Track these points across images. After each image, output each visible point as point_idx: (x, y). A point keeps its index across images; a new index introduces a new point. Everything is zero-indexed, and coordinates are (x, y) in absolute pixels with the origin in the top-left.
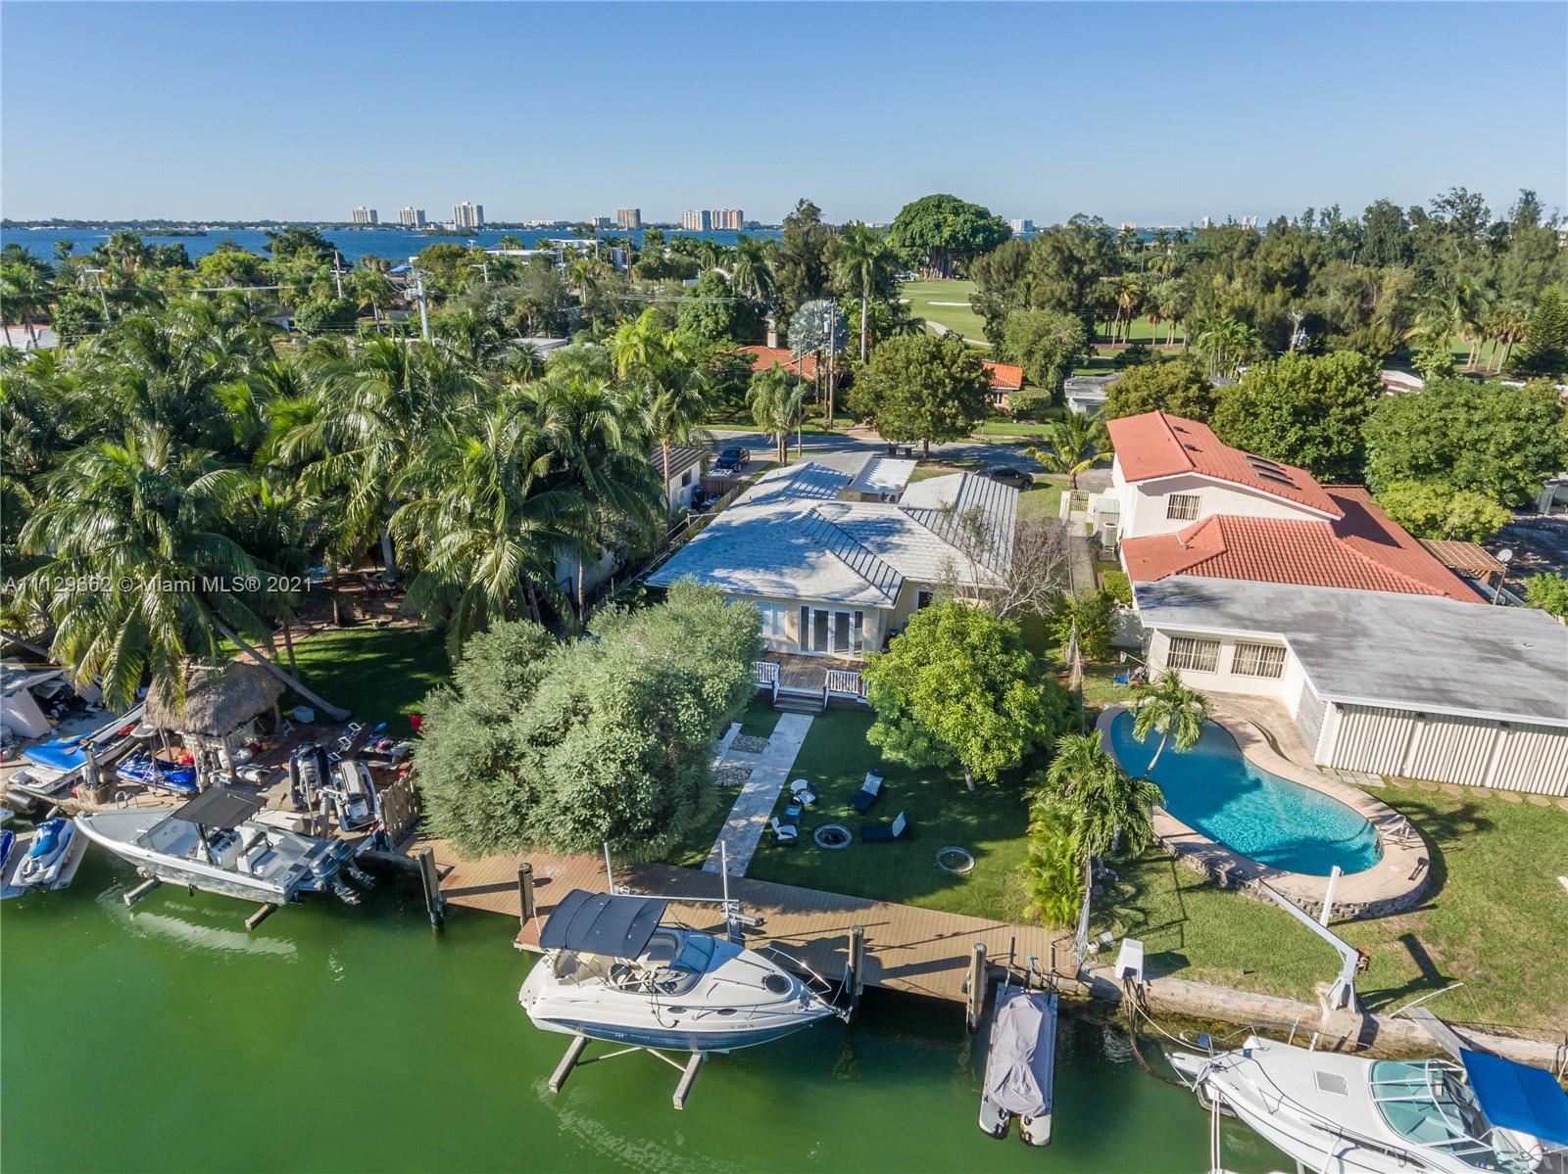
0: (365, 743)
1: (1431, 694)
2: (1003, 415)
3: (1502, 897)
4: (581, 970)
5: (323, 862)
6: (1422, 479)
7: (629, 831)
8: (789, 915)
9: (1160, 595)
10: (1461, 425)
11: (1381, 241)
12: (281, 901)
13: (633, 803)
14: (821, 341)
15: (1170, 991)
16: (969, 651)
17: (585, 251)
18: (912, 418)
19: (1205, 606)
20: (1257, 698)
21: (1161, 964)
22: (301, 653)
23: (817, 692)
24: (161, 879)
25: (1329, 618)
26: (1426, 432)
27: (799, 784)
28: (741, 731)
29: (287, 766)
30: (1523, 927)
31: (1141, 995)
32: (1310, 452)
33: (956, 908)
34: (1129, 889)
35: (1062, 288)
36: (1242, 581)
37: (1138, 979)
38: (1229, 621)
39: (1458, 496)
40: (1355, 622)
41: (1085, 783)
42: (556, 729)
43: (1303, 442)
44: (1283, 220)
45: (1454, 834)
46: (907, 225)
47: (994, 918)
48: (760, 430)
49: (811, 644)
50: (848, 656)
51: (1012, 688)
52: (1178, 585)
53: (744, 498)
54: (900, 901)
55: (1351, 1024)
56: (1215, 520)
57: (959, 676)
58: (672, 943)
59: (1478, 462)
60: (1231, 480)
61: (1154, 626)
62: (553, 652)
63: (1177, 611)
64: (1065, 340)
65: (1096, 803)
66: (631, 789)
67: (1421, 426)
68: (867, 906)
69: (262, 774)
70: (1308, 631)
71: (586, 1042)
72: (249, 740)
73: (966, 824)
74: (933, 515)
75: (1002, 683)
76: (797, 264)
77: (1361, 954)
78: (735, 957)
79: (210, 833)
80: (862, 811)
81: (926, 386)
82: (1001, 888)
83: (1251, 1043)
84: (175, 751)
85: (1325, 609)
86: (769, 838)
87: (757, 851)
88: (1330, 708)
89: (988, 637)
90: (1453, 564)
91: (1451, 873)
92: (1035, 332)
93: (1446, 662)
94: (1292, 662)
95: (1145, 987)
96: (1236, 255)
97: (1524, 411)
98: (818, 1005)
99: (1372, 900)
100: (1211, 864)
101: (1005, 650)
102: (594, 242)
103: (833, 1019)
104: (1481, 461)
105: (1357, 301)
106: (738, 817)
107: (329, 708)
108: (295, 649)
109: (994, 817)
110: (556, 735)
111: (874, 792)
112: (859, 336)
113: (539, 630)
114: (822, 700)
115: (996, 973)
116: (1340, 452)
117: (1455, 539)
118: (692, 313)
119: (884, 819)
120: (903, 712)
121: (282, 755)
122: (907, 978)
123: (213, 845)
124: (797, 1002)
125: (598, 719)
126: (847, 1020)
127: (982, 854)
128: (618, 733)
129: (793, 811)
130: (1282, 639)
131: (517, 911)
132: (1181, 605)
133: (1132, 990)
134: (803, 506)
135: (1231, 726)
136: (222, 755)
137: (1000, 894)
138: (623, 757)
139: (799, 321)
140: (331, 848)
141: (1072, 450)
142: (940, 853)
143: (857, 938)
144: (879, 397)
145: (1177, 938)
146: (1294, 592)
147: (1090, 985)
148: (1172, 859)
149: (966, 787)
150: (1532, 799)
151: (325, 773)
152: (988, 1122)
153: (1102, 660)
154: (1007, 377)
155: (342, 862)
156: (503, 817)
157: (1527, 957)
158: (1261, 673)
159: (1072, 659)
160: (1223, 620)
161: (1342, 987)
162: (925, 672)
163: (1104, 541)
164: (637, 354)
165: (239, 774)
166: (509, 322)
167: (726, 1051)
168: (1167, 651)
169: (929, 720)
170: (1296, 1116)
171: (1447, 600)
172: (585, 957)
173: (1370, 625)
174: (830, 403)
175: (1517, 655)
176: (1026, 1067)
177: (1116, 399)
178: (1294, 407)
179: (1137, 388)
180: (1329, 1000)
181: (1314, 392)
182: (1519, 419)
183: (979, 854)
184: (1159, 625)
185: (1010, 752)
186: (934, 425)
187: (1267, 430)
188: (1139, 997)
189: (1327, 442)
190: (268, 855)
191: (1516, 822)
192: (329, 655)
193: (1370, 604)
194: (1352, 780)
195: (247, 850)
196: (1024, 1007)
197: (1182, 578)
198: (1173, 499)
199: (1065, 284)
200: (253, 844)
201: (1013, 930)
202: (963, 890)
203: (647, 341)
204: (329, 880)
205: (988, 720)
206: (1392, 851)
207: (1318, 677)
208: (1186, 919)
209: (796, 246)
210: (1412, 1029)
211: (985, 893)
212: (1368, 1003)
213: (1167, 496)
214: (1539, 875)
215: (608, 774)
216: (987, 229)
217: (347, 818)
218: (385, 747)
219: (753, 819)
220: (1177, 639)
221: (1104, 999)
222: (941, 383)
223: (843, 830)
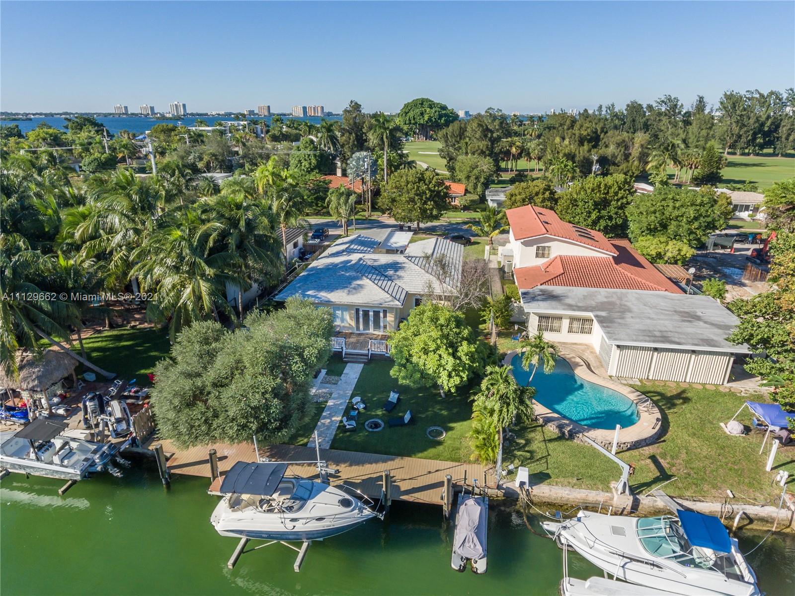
0: (124, 391)
1: (660, 339)
2: (456, 208)
3: (695, 434)
4: (243, 503)
5: (101, 455)
6: (653, 235)
7: (268, 429)
8: (353, 467)
9: (533, 296)
10: (670, 209)
11: (634, 121)
12: (78, 478)
13: (269, 415)
14: (364, 172)
15: (543, 491)
16: (439, 328)
17: (241, 127)
18: (410, 211)
19: (554, 300)
20: (580, 344)
21: (538, 478)
22: (86, 343)
23: (365, 352)
24: (10, 470)
25: (612, 304)
26: (655, 212)
27: (357, 399)
28: (327, 374)
29: (81, 405)
30: (705, 448)
31: (528, 494)
32: (603, 223)
33: (437, 457)
34: (522, 441)
35: (483, 144)
36: (571, 288)
37: (527, 487)
38: (566, 307)
39: (671, 243)
40: (625, 305)
41: (498, 391)
42: (227, 378)
43: (599, 218)
44: (586, 110)
45: (674, 405)
46: (407, 113)
47: (456, 461)
48: (334, 219)
49: (361, 327)
50: (380, 333)
51: (461, 345)
52: (541, 290)
53: (325, 254)
54: (409, 455)
55: (627, 501)
56: (558, 258)
57: (434, 341)
58: (291, 486)
59: (679, 226)
60: (565, 238)
61: (531, 311)
62: (225, 337)
63: (541, 304)
64: (485, 170)
65: (504, 399)
66: (267, 407)
67: (652, 209)
68: (393, 460)
69: (66, 410)
70: (602, 311)
71: (247, 541)
72: (59, 392)
73: (442, 414)
74: (421, 259)
75: (457, 343)
76: (351, 134)
77: (631, 467)
78: (324, 491)
79: (37, 444)
80: (389, 411)
81: (417, 195)
82: (459, 446)
83: (581, 514)
84: (17, 400)
85: (610, 300)
86: (341, 428)
87: (336, 435)
88: (614, 347)
89: (448, 320)
90: (669, 275)
91: (671, 424)
92: (470, 167)
93: (666, 323)
94: (596, 326)
95: (530, 490)
96: (566, 127)
97: (699, 201)
98: (367, 512)
99: (636, 440)
100: (560, 427)
101: (457, 326)
102: (245, 123)
103: (375, 519)
104: (680, 226)
105: (623, 150)
106: (325, 418)
107: (104, 373)
108: (84, 341)
109: (455, 410)
110: (227, 381)
111: (395, 401)
112: (383, 170)
113: (218, 325)
114: (367, 355)
115: (457, 489)
116: (616, 223)
117: (671, 263)
118: (297, 159)
119: (400, 414)
120: (408, 360)
121: (78, 400)
122: (413, 495)
123: (39, 451)
124: (356, 511)
125: (249, 372)
126: (382, 518)
127: (451, 429)
128: (260, 378)
129: (354, 413)
130: (590, 315)
131: (209, 474)
132: (543, 300)
133: (524, 492)
134: (354, 257)
135: (569, 359)
136: (43, 401)
137: (459, 449)
138: (263, 391)
139: (352, 163)
140: (106, 448)
141: (490, 225)
142: (429, 430)
143: (387, 476)
144: (393, 200)
145: (545, 465)
146: (596, 292)
147: (504, 491)
148: (542, 426)
149: (441, 396)
150: (707, 387)
151: (102, 408)
152: (455, 565)
153: (507, 329)
154: (457, 189)
155: (112, 455)
156: (199, 426)
157: (707, 462)
158: (582, 332)
159: (492, 329)
160: (563, 307)
161: (622, 483)
162: (417, 339)
163: (506, 270)
164: (268, 181)
165: (53, 411)
166: (200, 165)
167: (321, 539)
168: (537, 323)
169: (421, 363)
170: (602, 549)
171: (666, 293)
172: (245, 497)
173: (632, 306)
174: (369, 204)
175: (698, 318)
176: (474, 535)
177: (510, 199)
178: (594, 201)
179: (520, 194)
180: (617, 490)
181: (604, 194)
182: (697, 205)
183: (449, 429)
184: (533, 311)
185: (462, 377)
186: (422, 214)
187: (582, 213)
188: (527, 496)
189: (610, 218)
190: (71, 453)
191: (700, 398)
192: (104, 344)
193: (632, 296)
194: (625, 382)
195: (58, 452)
196: (472, 505)
197: (544, 287)
198: (538, 249)
199: (485, 143)
200: (62, 448)
201: (465, 467)
202: (440, 448)
203: (273, 174)
204: (105, 465)
205: (449, 362)
206: (644, 416)
207: (607, 333)
208: (549, 455)
209: (350, 124)
210: (656, 501)
211: (451, 449)
212: (635, 490)
213: (535, 247)
214: (711, 423)
215: (256, 400)
216: (446, 115)
217: (115, 431)
218: (135, 392)
219: (333, 419)
220: (542, 317)
221: (511, 497)
222: (424, 193)
223: (380, 421)
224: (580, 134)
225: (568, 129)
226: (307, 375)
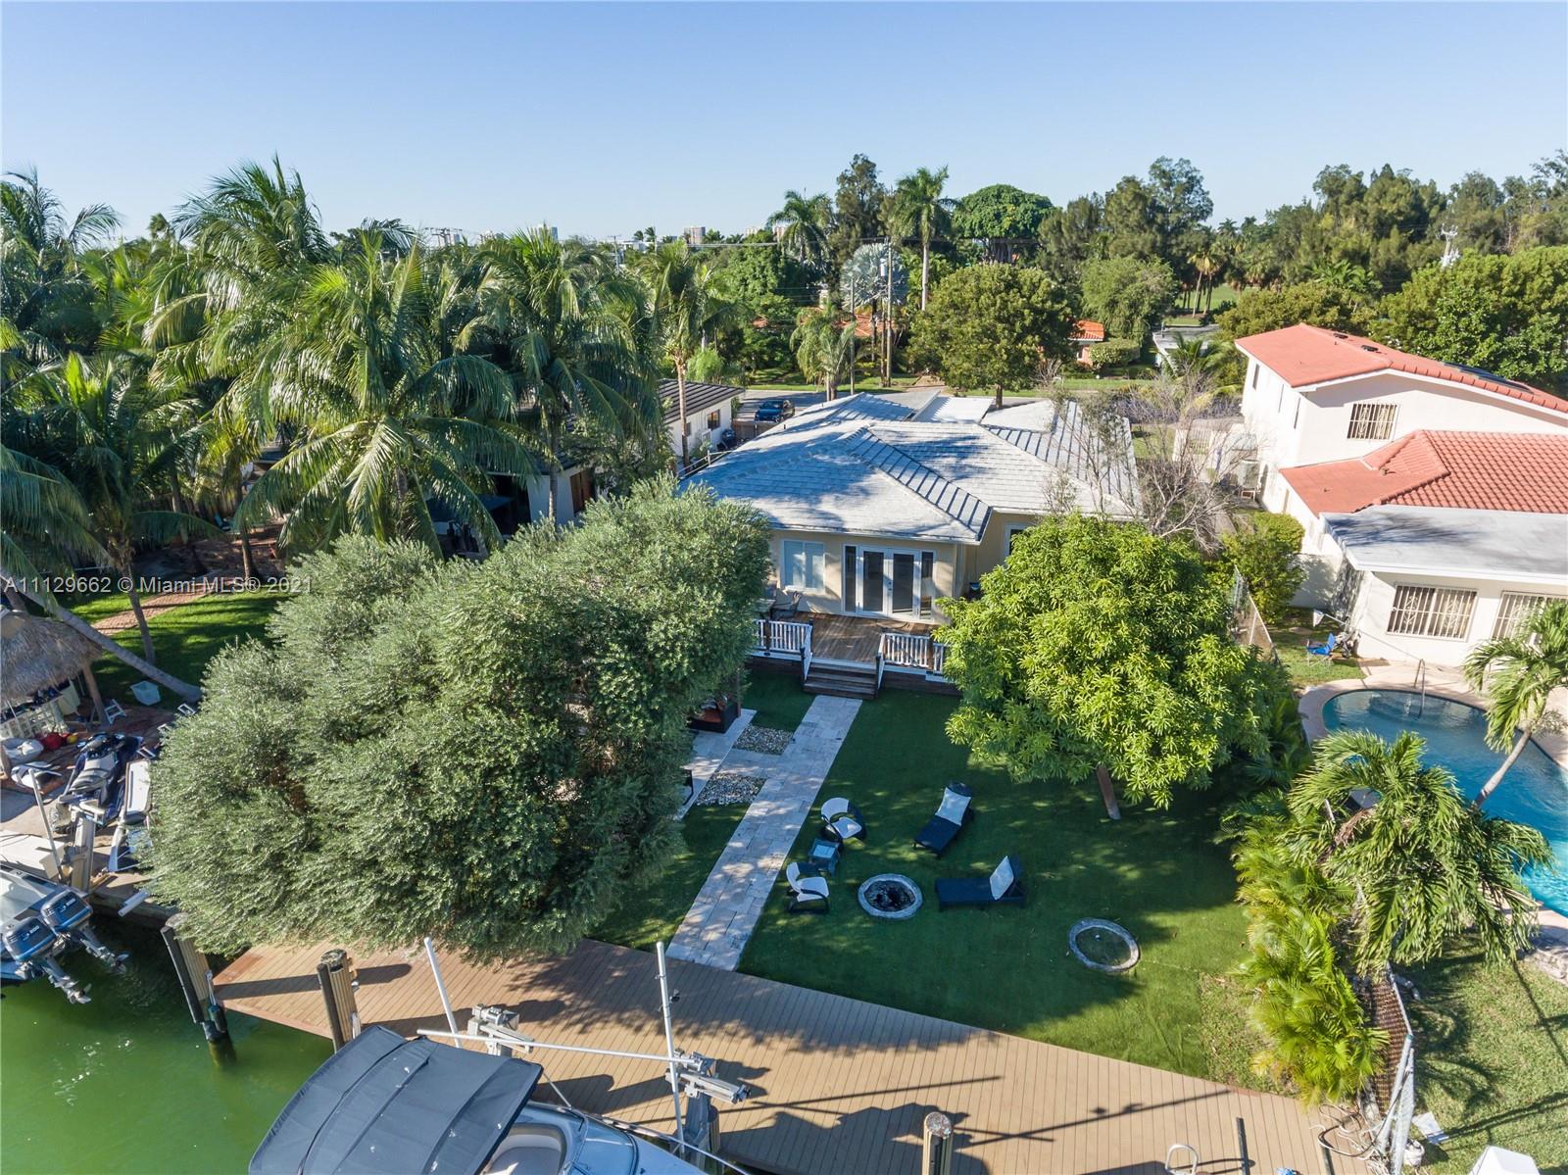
2: (1085, 370)
5: (20, 933)
8: (818, 1055)
9: (1370, 529)
14: (876, 288)
16: (1121, 586)
19: (1447, 542)
22: (186, 615)
23: (867, 666)
27: (838, 805)
28: (754, 722)
33: (1114, 1046)
35: (1144, 239)
38: (1495, 560)
44: (1388, 169)
47: (1195, 1073)
48: (808, 389)
49: (859, 600)
50: (910, 618)
52: (1389, 517)
53: (776, 429)
54: (1014, 1027)
56: (1422, 437)
57: (1110, 625)
58: (557, 1144)
62: (423, 583)
63: (1406, 548)
64: (1152, 288)
68: (959, 1040)
72: (45, 729)
73: (1115, 879)
74: (1025, 436)
75: (1182, 639)
76: (851, 226)
80: (939, 853)
81: (999, 319)
82: (1194, 1006)
86: (780, 896)
87: (763, 922)
92: (1118, 281)
96: (1343, 198)
106: (737, 857)
107: (172, 684)
109: (1167, 868)
110: (376, 720)
111: (957, 820)
112: (917, 293)
114: (874, 676)
119: (980, 865)
120: (1008, 688)
125: (458, 690)
127: (1162, 935)
128: (484, 717)
129: (824, 851)
132: (1409, 540)
137: (1195, 1018)
138: (488, 763)
139: (851, 269)
140: (47, 906)
142: (1076, 930)
144: (944, 337)
160: (1482, 560)
163: (1241, 482)
165: (14, 778)
168: (1391, 608)
169: (1058, 700)
174: (887, 360)
178: (1486, 313)
181: (1508, 295)
183: (1150, 936)
184: (1375, 568)
185: (1197, 758)
186: (1011, 363)
197: (1392, 508)
198: (1355, 415)
199: (1148, 236)
201: (1240, 1103)
202: (1129, 1006)
209: (851, 205)
211: (1166, 1016)
213: (1349, 407)
219: (761, 864)
220: (1405, 589)
222: (1019, 314)
223: (908, 885)
224: (1380, 211)
225: (1348, 203)
226: (656, 716)
